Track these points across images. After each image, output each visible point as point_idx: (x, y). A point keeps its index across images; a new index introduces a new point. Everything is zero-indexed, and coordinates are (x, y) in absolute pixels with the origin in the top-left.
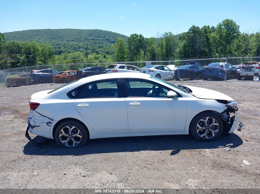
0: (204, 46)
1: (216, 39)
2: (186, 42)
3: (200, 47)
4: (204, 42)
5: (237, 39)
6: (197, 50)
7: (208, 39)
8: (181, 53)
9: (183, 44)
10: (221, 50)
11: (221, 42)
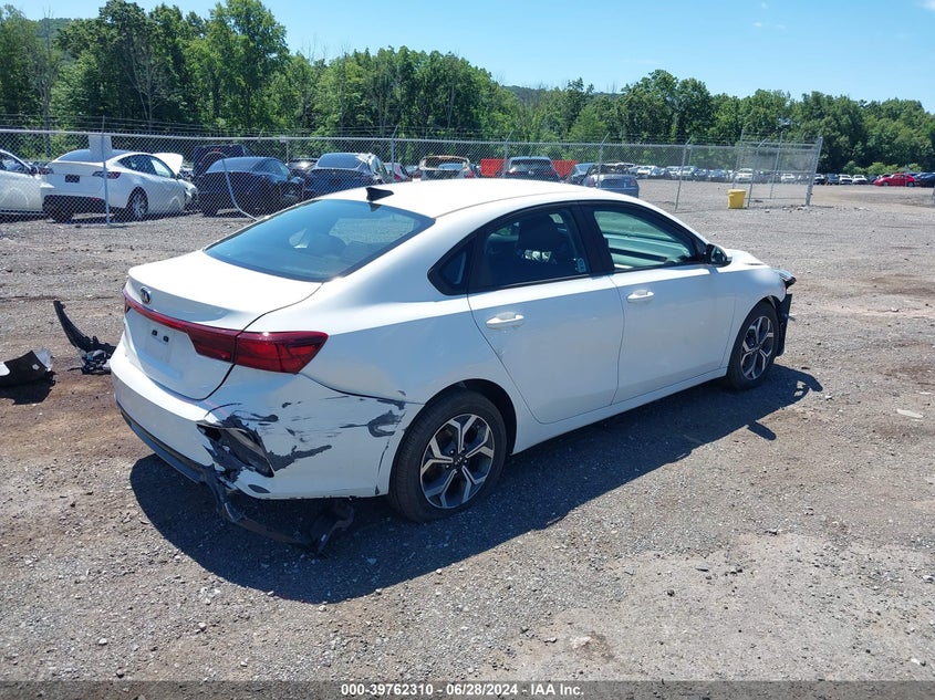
0: (171, 85)
1: (211, 62)
2: (93, 59)
3: (153, 88)
4: (168, 71)
5: (283, 72)
6: (145, 97)
7: (179, 60)
8: (76, 105)
9: (85, 67)
10: (234, 106)
11: (231, 78)
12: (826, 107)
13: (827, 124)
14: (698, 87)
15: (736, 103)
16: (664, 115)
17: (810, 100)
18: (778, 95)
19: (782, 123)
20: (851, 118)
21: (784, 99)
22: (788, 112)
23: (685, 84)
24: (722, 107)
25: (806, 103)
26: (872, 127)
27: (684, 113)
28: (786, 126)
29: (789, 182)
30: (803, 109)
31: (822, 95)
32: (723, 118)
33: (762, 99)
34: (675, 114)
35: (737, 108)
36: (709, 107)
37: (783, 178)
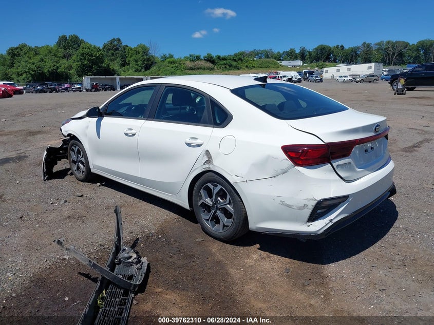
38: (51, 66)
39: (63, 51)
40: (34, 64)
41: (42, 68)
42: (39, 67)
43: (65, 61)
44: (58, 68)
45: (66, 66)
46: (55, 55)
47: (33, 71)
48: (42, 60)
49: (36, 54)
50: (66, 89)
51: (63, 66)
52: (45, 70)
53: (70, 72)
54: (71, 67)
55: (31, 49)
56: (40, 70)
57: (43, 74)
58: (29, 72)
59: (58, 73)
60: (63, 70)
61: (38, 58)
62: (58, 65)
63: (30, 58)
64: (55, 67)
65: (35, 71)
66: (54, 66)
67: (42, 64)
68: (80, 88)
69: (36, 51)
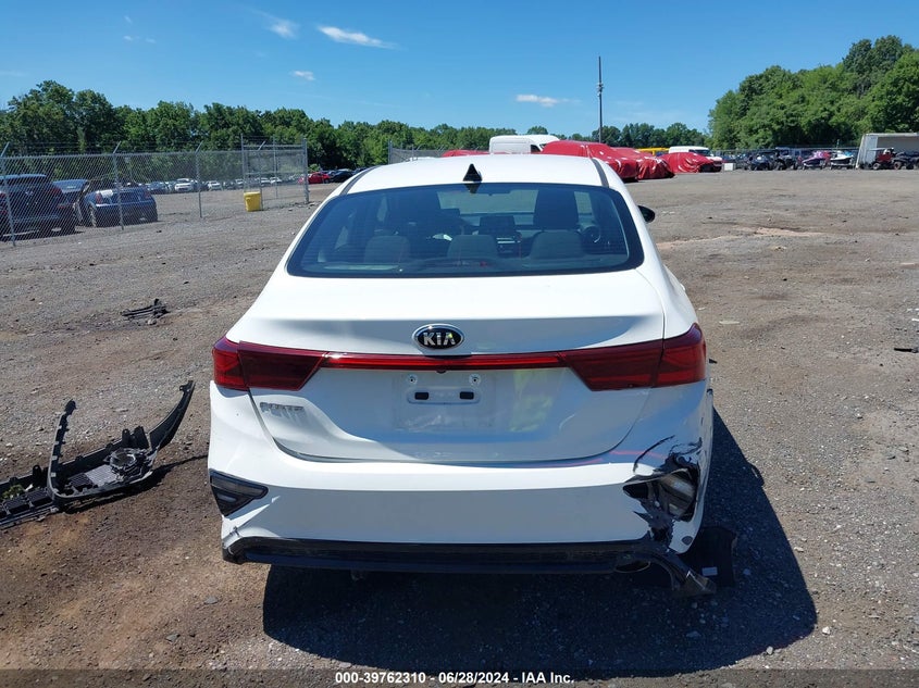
12: (228, 118)
13: (235, 132)
14: (97, 99)
15: (143, 116)
16: (67, 130)
17: (213, 111)
18: (181, 106)
19: (192, 134)
20: (253, 127)
21: (188, 111)
22: (195, 123)
23: (82, 96)
24: (128, 119)
25: (209, 113)
26: (272, 133)
27: (89, 127)
28: (196, 136)
29: (216, 189)
30: (209, 120)
31: (222, 106)
32: (133, 130)
33: (165, 111)
34: (80, 128)
35: (144, 120)
36: (115, 120)
37: (210, 185)
38: (817, 111)
39: (855, 75)
40: (782, 108)
41: (798, 115)
42: (792, 115)
43: (853, 98)
44: (831, 115)
45: (852, 109)
46: (834, 87)
47: (778, 123)
48: (803, 99)
49: (795, 87)
50: (816, 164)
51: (843, 111)
52: (803, 122)
53: (858, 123)
54: (861, 113)
55: (787, 76)
56: (793, 121)
57: (797, 129)
58: (770, 126)
59: (829, 128)
60: (843, 119)
61: (795, 95)
62: (833, 108)
63: (781, 96)
64: (825, 114)
65: (782, 123)
66: (825, 110)
67: (800, 108)
68: (847, 161)
69: (795, 82)
